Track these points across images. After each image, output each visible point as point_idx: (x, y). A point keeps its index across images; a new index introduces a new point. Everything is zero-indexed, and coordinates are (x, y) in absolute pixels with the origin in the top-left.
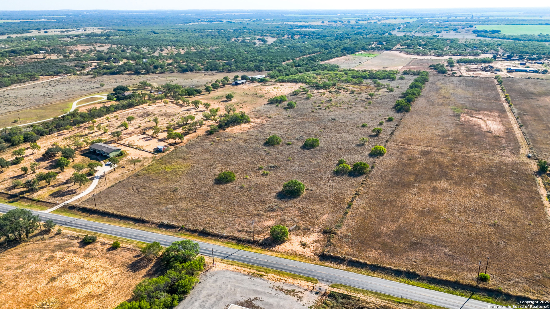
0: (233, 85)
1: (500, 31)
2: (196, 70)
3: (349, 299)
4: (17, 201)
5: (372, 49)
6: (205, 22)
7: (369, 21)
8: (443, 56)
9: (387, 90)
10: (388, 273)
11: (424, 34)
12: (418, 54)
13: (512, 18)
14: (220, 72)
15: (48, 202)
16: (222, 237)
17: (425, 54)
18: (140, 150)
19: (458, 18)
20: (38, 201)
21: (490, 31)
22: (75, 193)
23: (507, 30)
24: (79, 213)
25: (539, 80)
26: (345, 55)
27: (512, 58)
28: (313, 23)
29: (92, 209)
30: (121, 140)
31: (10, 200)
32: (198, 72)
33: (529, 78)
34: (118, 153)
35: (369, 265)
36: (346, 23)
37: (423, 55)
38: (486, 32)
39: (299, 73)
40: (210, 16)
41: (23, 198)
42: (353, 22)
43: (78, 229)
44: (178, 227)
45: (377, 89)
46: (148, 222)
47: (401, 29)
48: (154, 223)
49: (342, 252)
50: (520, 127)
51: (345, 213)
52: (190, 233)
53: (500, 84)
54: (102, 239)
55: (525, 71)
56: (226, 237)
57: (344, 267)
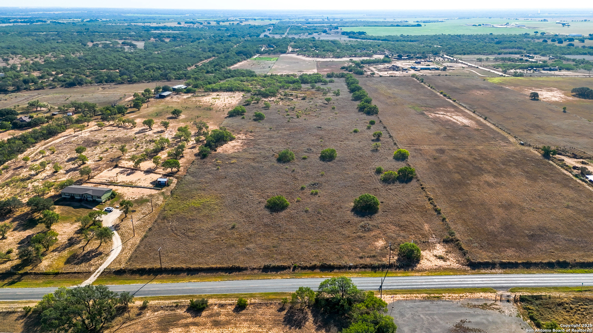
0: (157, 98)
1: (365, 33)
2: (86, 83)
3: (541, 299)
4: (19, 280)
5: (266, 53)
6: (21, 22)
7: (231, 23)
8: (341, 58)
9: (333, 94)
10: (542, 267)
11: (300, 36)
12: (318, 56)
13: (364, 20)
14: (119, 84)
15: (75, 273)
16: (350, 268)
17: (324, 57)
18: (133, 187)
19: (315, 20)
20: (57, 274)
21: (357, 32)
22: (101, 253)
23: (371, 32)
24: (137, 276)
25: (448, 76)
26: (245, 60)
27: (403, 58)
28: (168, 25)
29: (153, 268)
30: (92, 178)
31: (6, 281)
32: (89, 85)
33: (439, 75)
34: (109, 194)
35: (520, 264)
36: (206, 24)
37: (322, 57)
38: (354, 33)
39: (220, 81)
40: (21, 15)
41: (26, 274)
42: (213, 24)
43: (163, 297)
44: (289, 268)
45: (324, 94)
46: (246, 269)
47: (271, 31)
48: (254, 269)
49: (484, 256)
50: (485, 119)
51: (444, 219)
52: (310, 271)
53: (422, 82)
54: (211, 301)
55: (429, 69)
56: (355, 267)
57: (500, 271)
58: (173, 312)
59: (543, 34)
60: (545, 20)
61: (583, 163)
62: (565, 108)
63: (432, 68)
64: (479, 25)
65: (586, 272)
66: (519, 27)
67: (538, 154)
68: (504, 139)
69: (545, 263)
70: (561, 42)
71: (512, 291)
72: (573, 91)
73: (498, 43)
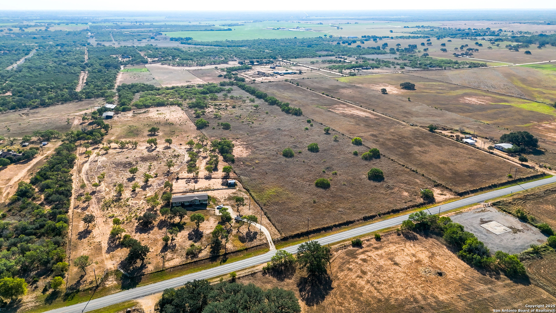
3: (501, 202)
15: (257, 246)
16: (406, 209)
20: (246, 249)
21: (184, 38)
22: (256, 233)
23: (198, 37)
25: (310, 79)
29: (303, 232)
30: (172, 189)
33: (303, 79)
38: (182, 39)
41: (226, 254)
44: (376, 215)
48: (358, 221)
49: (461, 190)
50: (373, 111)
51: (423, 175)
52: (388, 215)
53: (298, 85)
54: (362, 240)
55: (289, 73)
56: (409, 208)
57: (473, 195)
58: (346, 250)
59: (331, 37)
60: (321, 24)
61: (451, 133)
62: (409, 99)
63: (291, 73)
64: (278, 29)
65: (506, 188)
66: (308, 30)
67: (426, 131)
68: (398, 123)
69: (488, 187)
70: (350, 44)
71: (486, 202)
72: (401, 85)
73: (309, 46)
